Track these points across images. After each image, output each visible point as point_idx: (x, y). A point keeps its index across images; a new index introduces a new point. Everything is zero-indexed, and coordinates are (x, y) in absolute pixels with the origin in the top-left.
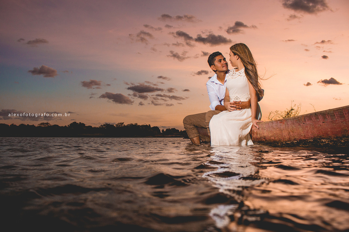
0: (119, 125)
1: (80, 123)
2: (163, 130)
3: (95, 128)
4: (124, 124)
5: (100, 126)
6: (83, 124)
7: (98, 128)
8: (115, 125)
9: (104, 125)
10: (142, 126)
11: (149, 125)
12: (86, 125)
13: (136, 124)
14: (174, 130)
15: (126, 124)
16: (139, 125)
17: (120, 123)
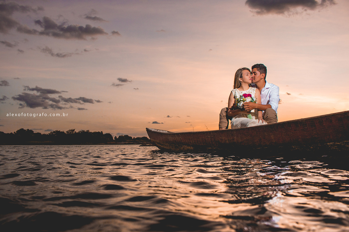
0: (70, 133)
1: (28, 130)
2: (116, 137)
3: (44, 135)
4: (75, 131)
5: (49, 133)
6: (31, 131)
7: (47, 135)
8: (65, 132)
9: (54, 132)
10: (94, 133)
11: (102, 132)
12: (34, 132)
13: (88, 131)
14: (127, 137)
15: (77, 131)
16: (91, 132)
17: (71, 130)
